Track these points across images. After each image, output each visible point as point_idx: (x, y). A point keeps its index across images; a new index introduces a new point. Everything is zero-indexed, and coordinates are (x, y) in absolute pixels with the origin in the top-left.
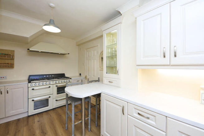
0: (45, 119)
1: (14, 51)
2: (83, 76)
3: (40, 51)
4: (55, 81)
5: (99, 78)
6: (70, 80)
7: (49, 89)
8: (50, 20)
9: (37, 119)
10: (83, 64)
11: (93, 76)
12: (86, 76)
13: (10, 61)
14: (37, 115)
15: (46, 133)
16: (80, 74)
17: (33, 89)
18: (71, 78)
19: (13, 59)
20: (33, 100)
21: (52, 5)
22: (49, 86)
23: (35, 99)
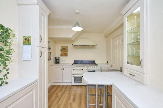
0: (79, 91)
1: (68, 47)
2: (110, 64)
3: (78, 45)
4: (86, 66)
5: (121, 68)
6: (97, 66)
7: (82, 71)
8: (76, 22)
9: (75, 88)
10: (110, 53)
11: (118, 65)
12: (112, 64)
13: (66, 52)
14: (76, 86)
15: (75, 101)
16: (108, 62)
17: (74, 69)
18: (98, 65)
19: (67, 51)
20: (74, 76)
21: (77, 11)
22: (82, 69)
23: (75, 76)
